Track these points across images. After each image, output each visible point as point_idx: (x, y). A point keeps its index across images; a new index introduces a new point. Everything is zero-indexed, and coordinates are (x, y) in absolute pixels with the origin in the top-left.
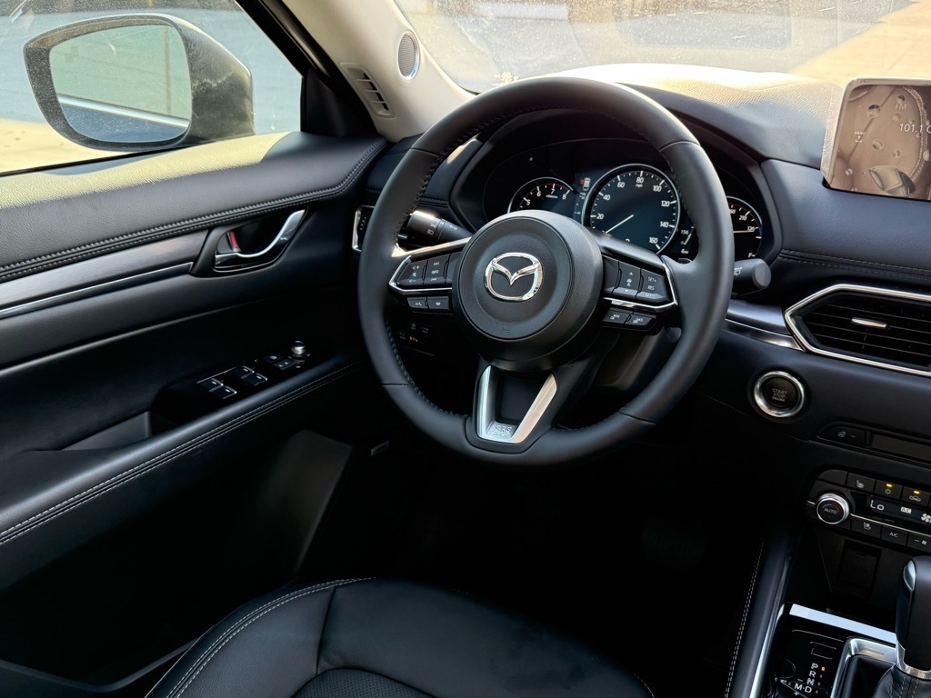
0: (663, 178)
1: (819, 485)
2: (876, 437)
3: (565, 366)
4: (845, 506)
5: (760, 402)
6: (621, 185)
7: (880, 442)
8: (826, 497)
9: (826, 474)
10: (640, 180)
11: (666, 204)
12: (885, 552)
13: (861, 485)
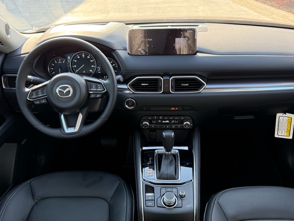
0: (89, 54)
1: (142, 121)
2: (151, 108)
3: (83, 110)
4: (148, 124)
5: (127, 106)
6: (79, 57)
7: (152, 109)
8: (144, 123)
9: (143, 118)
10: (83, 55)
11: (92, 61)
12: (157, 130)
13: (150, 118)
